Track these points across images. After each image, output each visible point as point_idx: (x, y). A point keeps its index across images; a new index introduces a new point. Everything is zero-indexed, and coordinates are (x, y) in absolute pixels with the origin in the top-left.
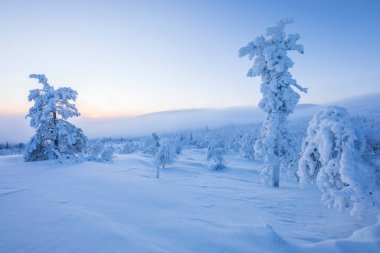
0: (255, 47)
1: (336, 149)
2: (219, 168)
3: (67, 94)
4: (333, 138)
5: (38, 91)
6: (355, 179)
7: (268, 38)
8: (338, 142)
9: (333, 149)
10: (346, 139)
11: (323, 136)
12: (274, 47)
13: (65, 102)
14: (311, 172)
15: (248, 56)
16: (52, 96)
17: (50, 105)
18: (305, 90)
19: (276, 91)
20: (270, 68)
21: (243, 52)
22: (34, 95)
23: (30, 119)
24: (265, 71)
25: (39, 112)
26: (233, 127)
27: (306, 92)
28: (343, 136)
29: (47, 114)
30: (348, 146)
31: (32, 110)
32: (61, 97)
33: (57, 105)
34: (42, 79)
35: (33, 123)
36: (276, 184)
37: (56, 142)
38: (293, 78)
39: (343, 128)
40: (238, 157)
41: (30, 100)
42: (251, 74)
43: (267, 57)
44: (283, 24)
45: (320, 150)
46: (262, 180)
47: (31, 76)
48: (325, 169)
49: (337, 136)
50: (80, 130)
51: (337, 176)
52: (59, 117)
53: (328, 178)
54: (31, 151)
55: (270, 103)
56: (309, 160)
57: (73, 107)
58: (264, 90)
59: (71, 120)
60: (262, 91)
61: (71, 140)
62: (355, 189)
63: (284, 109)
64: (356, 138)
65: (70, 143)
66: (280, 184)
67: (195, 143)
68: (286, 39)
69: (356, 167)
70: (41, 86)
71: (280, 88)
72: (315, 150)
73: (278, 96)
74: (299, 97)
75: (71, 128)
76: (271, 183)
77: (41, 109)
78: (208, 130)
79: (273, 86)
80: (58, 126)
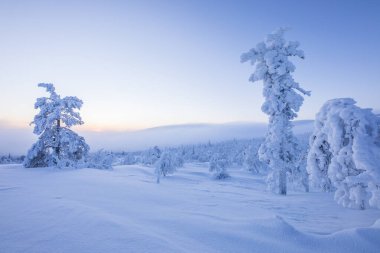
0: (256, 53)
1: (346, 136)
2: (222, 177)
3: (73, 103)
4: (342, 125)
5: (45, 99)
6: (371, 164)
7: (269, 45)
8: (348, 129)
9: (343, 136)
10: (356, 124)
11: (331, 124)
12: (275, 53)
13: (70, 111)
14: (321, 165)
15: (249, 61)
16: (58, 104)
17: (55, 113)
18: (308, 93)
19: (279, 94)
20: (271, 71)
21: (245, 58)
22: (41, 103)
23: (34, 125)
24: (267, 75)
25: (44, 119)
26: (235, 141)
27: (309, 95)
28: (353, 122)
29: (52, 121)
30: (359, 132)
31: (37, 117)
32: (66, 105)
33: (63, 113)
34: (50, 88)
35: (37, 131)
36: (283, 192)
37: (57, 150)
38: (296, 81)
39: (352, 114)
40: (242, 170)
41: (36, 107)
42: (252, 79)
43: (268, 61)
44: (282, 31)
45: (329, 140)
46: (269, 188)
47: (40, 85)
48: (337, 158)
49: (347, 122)
50: (82, 138)
51: (350, 165)
52: (63, 125)
53: (341, 167)
54: (32, 158)
55: (274, 105)
56: (318, 152)
57: (77, 115)
58: (267, 93)
59: (74, 128)
60: (264, 95)
61: (72, 148)
62: (371, 174)
63: (287, 113)
64: (367, 123)
65: (72, 151)
66: (288, 192)
67: (197, 158)
68: (286, 45)
69: (371, 152)
70: (48, 95)
71: (283, 90)
72: (324, 142)
73: (282, 98)
74: (302, 99)
75: (73, 136)
76: (278, 191)
77: (46, 117)
78: (210, 145)
79: (275, 90)
80: (61, 133)
